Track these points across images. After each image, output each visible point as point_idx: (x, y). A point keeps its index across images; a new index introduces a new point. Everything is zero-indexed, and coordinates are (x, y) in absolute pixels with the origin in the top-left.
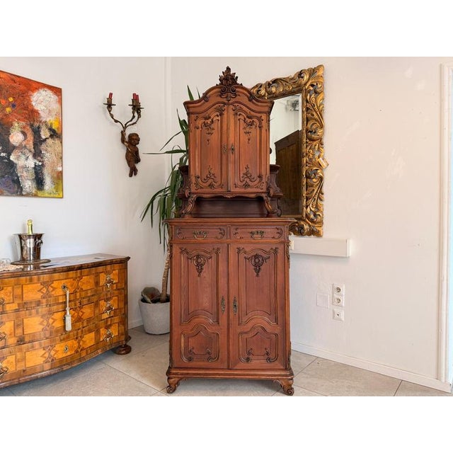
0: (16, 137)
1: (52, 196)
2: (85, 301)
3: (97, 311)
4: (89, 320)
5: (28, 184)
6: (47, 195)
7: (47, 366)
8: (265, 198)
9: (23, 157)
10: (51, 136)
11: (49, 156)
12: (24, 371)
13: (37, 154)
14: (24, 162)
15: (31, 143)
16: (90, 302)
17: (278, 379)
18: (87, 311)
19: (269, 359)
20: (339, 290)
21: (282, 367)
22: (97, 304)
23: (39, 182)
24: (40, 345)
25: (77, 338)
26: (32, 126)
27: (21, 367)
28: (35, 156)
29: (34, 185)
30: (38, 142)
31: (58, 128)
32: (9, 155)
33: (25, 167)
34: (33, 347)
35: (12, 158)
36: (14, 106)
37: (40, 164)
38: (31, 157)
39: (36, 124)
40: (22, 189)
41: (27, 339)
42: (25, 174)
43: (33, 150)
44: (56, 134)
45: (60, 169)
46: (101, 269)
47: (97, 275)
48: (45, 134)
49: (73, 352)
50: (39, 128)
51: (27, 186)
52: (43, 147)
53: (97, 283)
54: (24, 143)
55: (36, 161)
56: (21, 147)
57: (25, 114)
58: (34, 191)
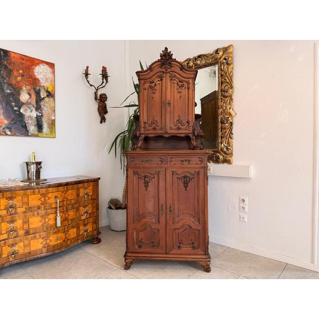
0: (24, 97)
1: (48, 136)
2: (70, 207)
3: (78, 214)
4: (72, 220)
5: (32, 129)
6: (45, 136)
7: (44, 250)
8: (191, 137)
9: (29, 110)
10: (48, 96)
11: (46, 109)
12: (29, 253)
13: (38, 108)
14: (30, 114)
15: (34, 100)
16: (73, 208)
17: (200, 261)
18: (71, 214)
19: (194, 247)
20: (243, 201)
21: (203, 253)
22: (78, 210)
23: (40, 127)
24: (40, 235)
25: (64, 232)
26: (35, 89)
27: (27, 250)
28: (37, 109)
29: (36, 129)
30: (39, 100)
31: (52, 91)
32: (20, 108)
33: (30, 117)
34: (35, 237)
35: (22, 111)
36: (23, 76)
37: (40, 115)
38: (34, 110)
39: (38, 88)
40: (28, 131)
41: (31, 232)
42: (30, 121)
43: (35, 105)
44: (50, 95)
45: (53, 118)
46: (80, 185)
47: (78, 189)
48: (43, 94)
49: (62, 241)
50: (39, 90)
51: (31, 130)
52: (42, 103)
53: (78, 195)
54: (29, 101)
55: (37, 113)
56: (28, 103)
57: (30, 81)
58: (36, 133)
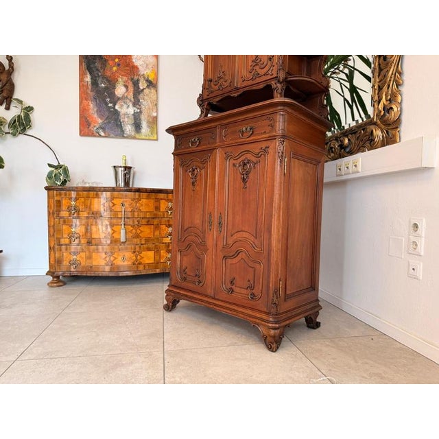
0: (120, 90)
1: (147, 138)
2: (144, 222)
3: (157, 233)
4: (147, 240)
5: (129, 129)
6: (144, 137)
7: (107, 269)
9: (125, 106)
10: (148, 86)
12: (91, 267)
13: (136, 103)
14: (126, 110)
15: (132, 94)
16: (148, 223)
18: (147, 231)
22: (157, 227)
23: (138, 127)
24: (103, 249)
25: (134, 252)
26: (132, 79)
27: (88, 263)
28: (134, 105)
29: (134, 129)
30: (137, 91)
31: (154, 79)
32: (114, 106)
33: (126, 114)
34: (97, 249)
35: (117, 107)
36: (119, 65)
37: (138, 111)
38: (131, 105)
39: (136, 78)
40: (123, 131)
41: (93, 242)
42: (126, 120)
43: (132, 99)
44: (152, 84)
45: (155, 114)
46: (162, 196)
47: (158, 200)
48: (142, 85)
49: (130, 263)
50: (138, 80)
51: (128, 130)
52: (141, 96)
53: (157, 208)
54: (126, 95)
55: (135, 109)
56: (124, 98)
57: (128, 70)
58: (133, 134)
